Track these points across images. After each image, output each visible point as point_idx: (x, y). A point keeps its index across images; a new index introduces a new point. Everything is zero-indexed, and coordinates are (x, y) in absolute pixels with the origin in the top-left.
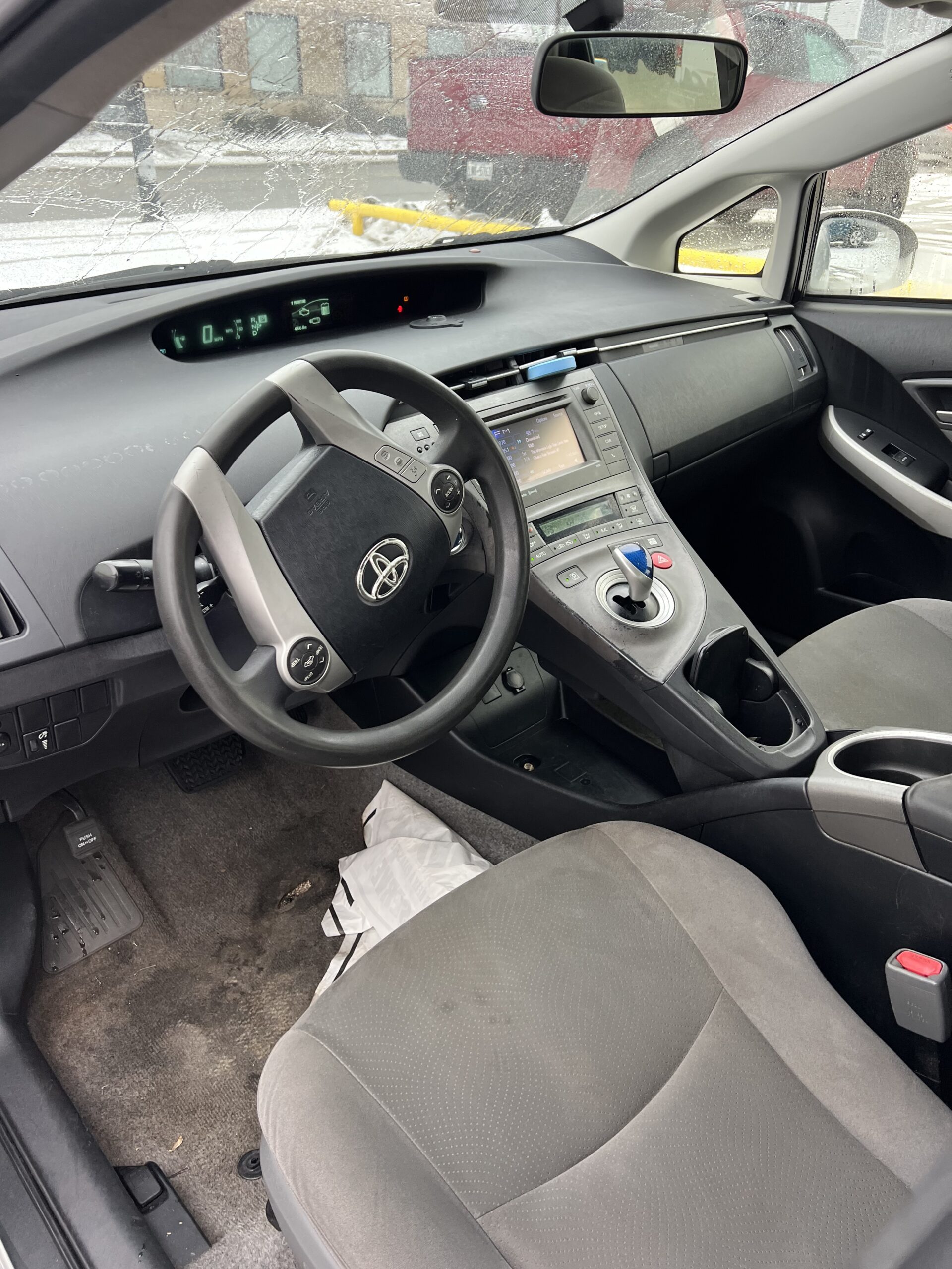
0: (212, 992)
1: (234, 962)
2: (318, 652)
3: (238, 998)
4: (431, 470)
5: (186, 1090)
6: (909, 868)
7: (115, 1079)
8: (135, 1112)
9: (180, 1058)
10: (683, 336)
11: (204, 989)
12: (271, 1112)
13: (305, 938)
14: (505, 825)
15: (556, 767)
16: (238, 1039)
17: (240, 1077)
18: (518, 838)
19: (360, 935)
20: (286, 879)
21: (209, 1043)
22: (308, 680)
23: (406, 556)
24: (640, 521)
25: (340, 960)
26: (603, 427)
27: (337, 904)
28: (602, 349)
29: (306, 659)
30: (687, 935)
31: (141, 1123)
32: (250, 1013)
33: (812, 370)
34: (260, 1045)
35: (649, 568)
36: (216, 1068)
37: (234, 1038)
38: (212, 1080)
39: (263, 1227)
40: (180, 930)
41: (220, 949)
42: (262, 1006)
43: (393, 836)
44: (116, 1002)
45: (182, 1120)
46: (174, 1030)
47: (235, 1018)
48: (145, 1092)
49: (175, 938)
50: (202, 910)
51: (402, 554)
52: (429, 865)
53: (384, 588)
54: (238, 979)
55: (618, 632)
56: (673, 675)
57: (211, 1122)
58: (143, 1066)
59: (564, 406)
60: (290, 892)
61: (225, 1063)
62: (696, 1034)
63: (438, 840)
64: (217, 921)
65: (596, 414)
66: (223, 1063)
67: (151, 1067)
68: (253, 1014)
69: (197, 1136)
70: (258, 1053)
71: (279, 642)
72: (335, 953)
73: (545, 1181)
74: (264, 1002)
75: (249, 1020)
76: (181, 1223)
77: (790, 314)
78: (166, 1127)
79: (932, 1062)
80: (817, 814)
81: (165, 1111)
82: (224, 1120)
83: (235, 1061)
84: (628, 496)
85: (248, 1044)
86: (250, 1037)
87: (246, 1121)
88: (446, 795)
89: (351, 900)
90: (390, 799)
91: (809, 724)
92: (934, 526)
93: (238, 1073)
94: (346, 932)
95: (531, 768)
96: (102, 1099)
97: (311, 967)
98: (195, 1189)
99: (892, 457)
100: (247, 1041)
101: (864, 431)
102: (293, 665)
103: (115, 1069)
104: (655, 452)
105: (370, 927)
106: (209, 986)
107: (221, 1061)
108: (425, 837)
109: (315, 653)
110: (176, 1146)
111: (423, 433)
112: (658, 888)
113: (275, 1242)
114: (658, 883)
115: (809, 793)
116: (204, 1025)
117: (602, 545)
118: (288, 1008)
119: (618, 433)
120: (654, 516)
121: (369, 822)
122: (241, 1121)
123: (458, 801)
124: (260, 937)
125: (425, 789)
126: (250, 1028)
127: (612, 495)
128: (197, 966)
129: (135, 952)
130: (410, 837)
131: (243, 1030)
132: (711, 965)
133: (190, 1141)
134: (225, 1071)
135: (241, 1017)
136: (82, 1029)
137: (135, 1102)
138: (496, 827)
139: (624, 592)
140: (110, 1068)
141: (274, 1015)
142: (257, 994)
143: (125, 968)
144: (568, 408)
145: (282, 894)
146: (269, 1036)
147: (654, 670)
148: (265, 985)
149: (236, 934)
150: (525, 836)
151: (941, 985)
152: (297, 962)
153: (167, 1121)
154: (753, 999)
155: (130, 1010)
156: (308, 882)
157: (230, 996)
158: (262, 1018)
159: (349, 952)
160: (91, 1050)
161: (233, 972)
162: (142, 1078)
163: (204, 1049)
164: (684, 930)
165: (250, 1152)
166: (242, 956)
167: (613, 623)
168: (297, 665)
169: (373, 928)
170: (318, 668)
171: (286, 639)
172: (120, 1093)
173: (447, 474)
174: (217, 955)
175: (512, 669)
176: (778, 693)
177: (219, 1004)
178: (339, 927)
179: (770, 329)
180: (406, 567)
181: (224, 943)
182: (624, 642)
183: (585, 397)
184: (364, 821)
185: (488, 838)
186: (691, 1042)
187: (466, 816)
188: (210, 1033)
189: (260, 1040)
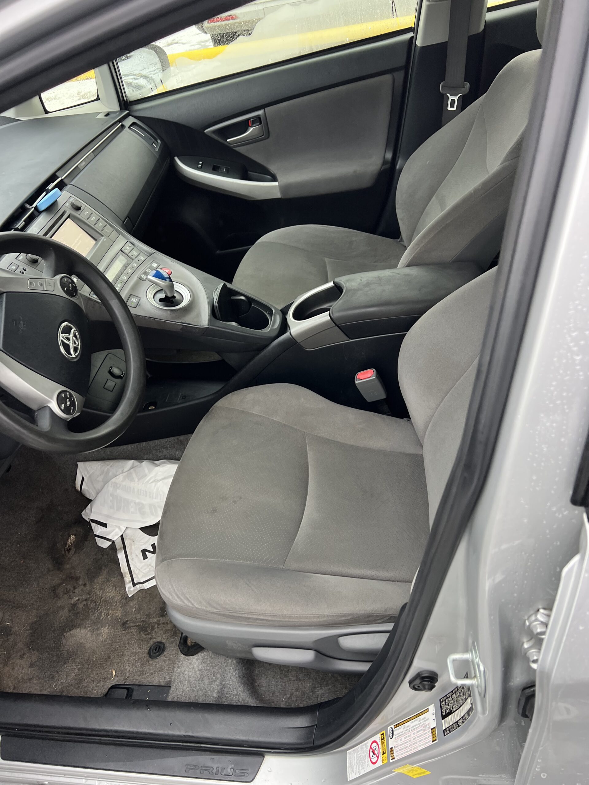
0: (70, 611)
1: (68, 592)
2: (68, 396)
3: (85, 603)
4: (56, 280)
5: (96, 654)
6: (344, 342)
7: (56, 679)
8: (80, 681)
9: (81, 646)
10: (92, 152)
11: (64, 614)
12: (180, 596)
13: (95, 557)
14: (159, 440)
15: (166, 399)
16: (102, 618)
17: (117, 629)
18: (169, 442)
19: (122, 536)
20: (58, 543)
21: (89, 630)
22: (73, 411)
23: (74, 329)
24: (142, 258)
25: (121, 552)
26: (93, 219)
27: (98, 532)
28: (63, 177)
29: (66, 402)
30: (280, 422)
31: (88, 682)
32: (98, 604)
33: (158, 142)
34: (115, 611)
35: (167, 278)
36: (103, 635)
37: (99, 619)
38: (105, 641)
39: (187, 660)
40: (24, 602)
41: (55, 594)
42: (101, 597)
43: (106, 482)
44: (22, 653)
45: (106, 665)
46: (66, 639)
47: (92, 611)
48: (77, 671)
49: (26, 607)
50: (27, 585)
51: (71, 329)
52: (139, 480)
53: (76, 349)
54: (77, 597)
55: (174, 315)
56: (210, 321)
57: (121, 654)
58: (65, 663)
59: (68, 217)
60: (66, 546)
61: (105, 631)
62: (307, 454)
63: (132, 467)
64: (40, 584)
65: (86, 214)
66: (104, 631)
67: (70, 661)
68: (100, 603)
69: (120, 664)
70: (117, 614)
71: (49, 402)
72: (116, 552)
73: (295, 539)
74: (100, 595)
75: (100, 607)
76: (149, 691)
77: (129, 116)
78: (101, 674)
79: (385, 407)
80: (301, 344)
81: (95, 669)
82: (126, 649)
83: (109, 626)
84: (128, 248)
85: (109, 615)
86: (107, 612)
87: (137, 641)
88: (118, 447)
89: (104, 525)
90: (89, 469)
91: (273, 311)
92: (254, 197)
93: (115, 628)
94: (114, 540)
95: (153, 408)
96: (58, 690)
97: (110, 566)
98: (138, 681)
99: (218, 171)
100: (107, 615)
101: (199, 164)
102: (62, 408)
103: (52, 676)
104: (123, 220)
105: (125, 529)
106: (66, 610)
107: (103, 631)
108: (124, 471)
109: (68, 397)
110: (114, 675)
111: (15, 266)
112: (257, 413)
113: (197, 660)
114: (256, 411)
115: (294, 337)
116: (79, 626)
117: (134, 279)
118: (114, 588)
119: (102, 218)
120: (146, 252)
121: (83, 488)
122: (135, 642)
123: (127, 446)
124: (71, 573)
125: (105, 452)
126: (104, 609)
127: (120, 252)
128: (50, 608)
129: (11, 627)
130: (116, 476)
131: (101, 612)
132: (295, 427)
133: (118, 668)
134: (108, 633)
135: (95, 609)
136: (16, 676)
137: (76, 678)
138: (155, 444)
139: (162, 295)
140: (49, 677)
141: (110, 595)
142: (94, 594)
143: (11, 638)
144: (71, 217)
145: (63, 550)
146: (116, 605)
147: (201, 323)
148: (94, 589)
149: (56, 581)
150: (172, 438)
151: (377, 377)
152: (100, 569)
153: (99, 671)
154: (317, 429)
155: (34, 650)
156: (72, 536)
157: (81, 606)
158: (106, 601)
159: (122, 546)
160: (30, 679)
161: (72, 596)
162: (69, 668)
163: (89, 634)
164: (278, 421)
165: (150, 649)
166: (70, 587)
167: (169, 312)
168: (64, 407)
169: (127, 528)
170: (73, 403)
171: (52, 398)
172: (64, 681)
173: (64, 278)
174: (56, 596)
175: (112, 367)
176: (252, 305)
177: (78, 613)
178: (109, 540)
179: (127, 129)
180: (77, 334)
181: (54, 589)
182: (179, 318)
183: (74, 207)
184: (79, 489)
185: (154, 451)
186: (307, 458)
187: (136, 450)
188: (85, 626)
189: (113, 609)
